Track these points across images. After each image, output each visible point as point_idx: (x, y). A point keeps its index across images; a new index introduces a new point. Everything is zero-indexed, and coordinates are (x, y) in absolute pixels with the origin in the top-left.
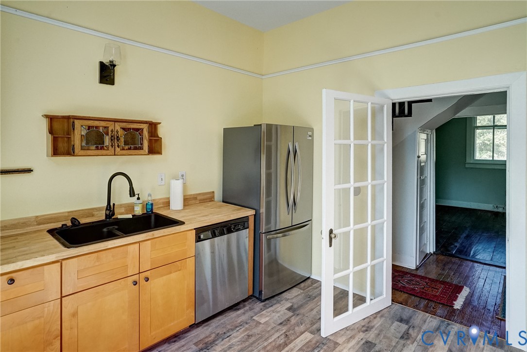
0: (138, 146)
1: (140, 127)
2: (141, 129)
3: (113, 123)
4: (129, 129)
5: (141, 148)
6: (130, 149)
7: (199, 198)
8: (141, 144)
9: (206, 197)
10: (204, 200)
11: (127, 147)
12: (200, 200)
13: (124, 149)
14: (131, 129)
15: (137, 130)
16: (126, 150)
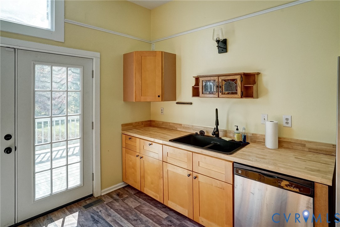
0: (234, 92)
1: (235, 78)
2: (236, 79)
3: (217, 77)
4: (228, 80)
5: (236, 93)
6: (228, 94)
7: (308, 145)
8: (237, 90)
9: (319, 147)
10: (317, 150)
11: (226, 92)
12: (309, 149)
13: (225, 94)
14: (229, 80)
15: (233, 80)
16: (226, 94)
